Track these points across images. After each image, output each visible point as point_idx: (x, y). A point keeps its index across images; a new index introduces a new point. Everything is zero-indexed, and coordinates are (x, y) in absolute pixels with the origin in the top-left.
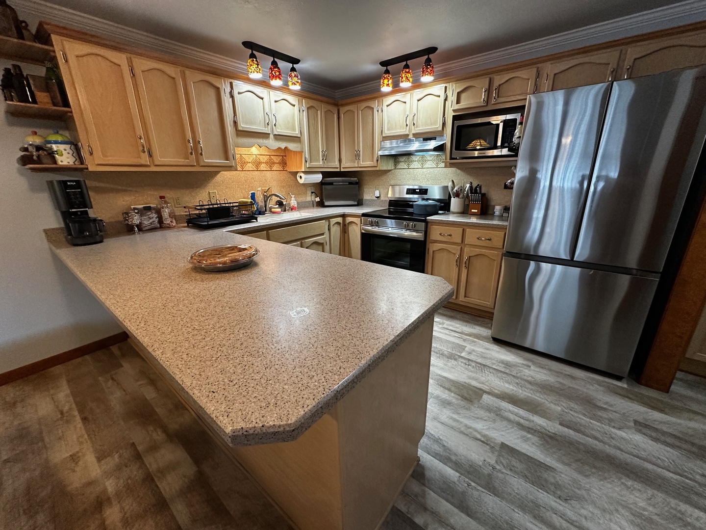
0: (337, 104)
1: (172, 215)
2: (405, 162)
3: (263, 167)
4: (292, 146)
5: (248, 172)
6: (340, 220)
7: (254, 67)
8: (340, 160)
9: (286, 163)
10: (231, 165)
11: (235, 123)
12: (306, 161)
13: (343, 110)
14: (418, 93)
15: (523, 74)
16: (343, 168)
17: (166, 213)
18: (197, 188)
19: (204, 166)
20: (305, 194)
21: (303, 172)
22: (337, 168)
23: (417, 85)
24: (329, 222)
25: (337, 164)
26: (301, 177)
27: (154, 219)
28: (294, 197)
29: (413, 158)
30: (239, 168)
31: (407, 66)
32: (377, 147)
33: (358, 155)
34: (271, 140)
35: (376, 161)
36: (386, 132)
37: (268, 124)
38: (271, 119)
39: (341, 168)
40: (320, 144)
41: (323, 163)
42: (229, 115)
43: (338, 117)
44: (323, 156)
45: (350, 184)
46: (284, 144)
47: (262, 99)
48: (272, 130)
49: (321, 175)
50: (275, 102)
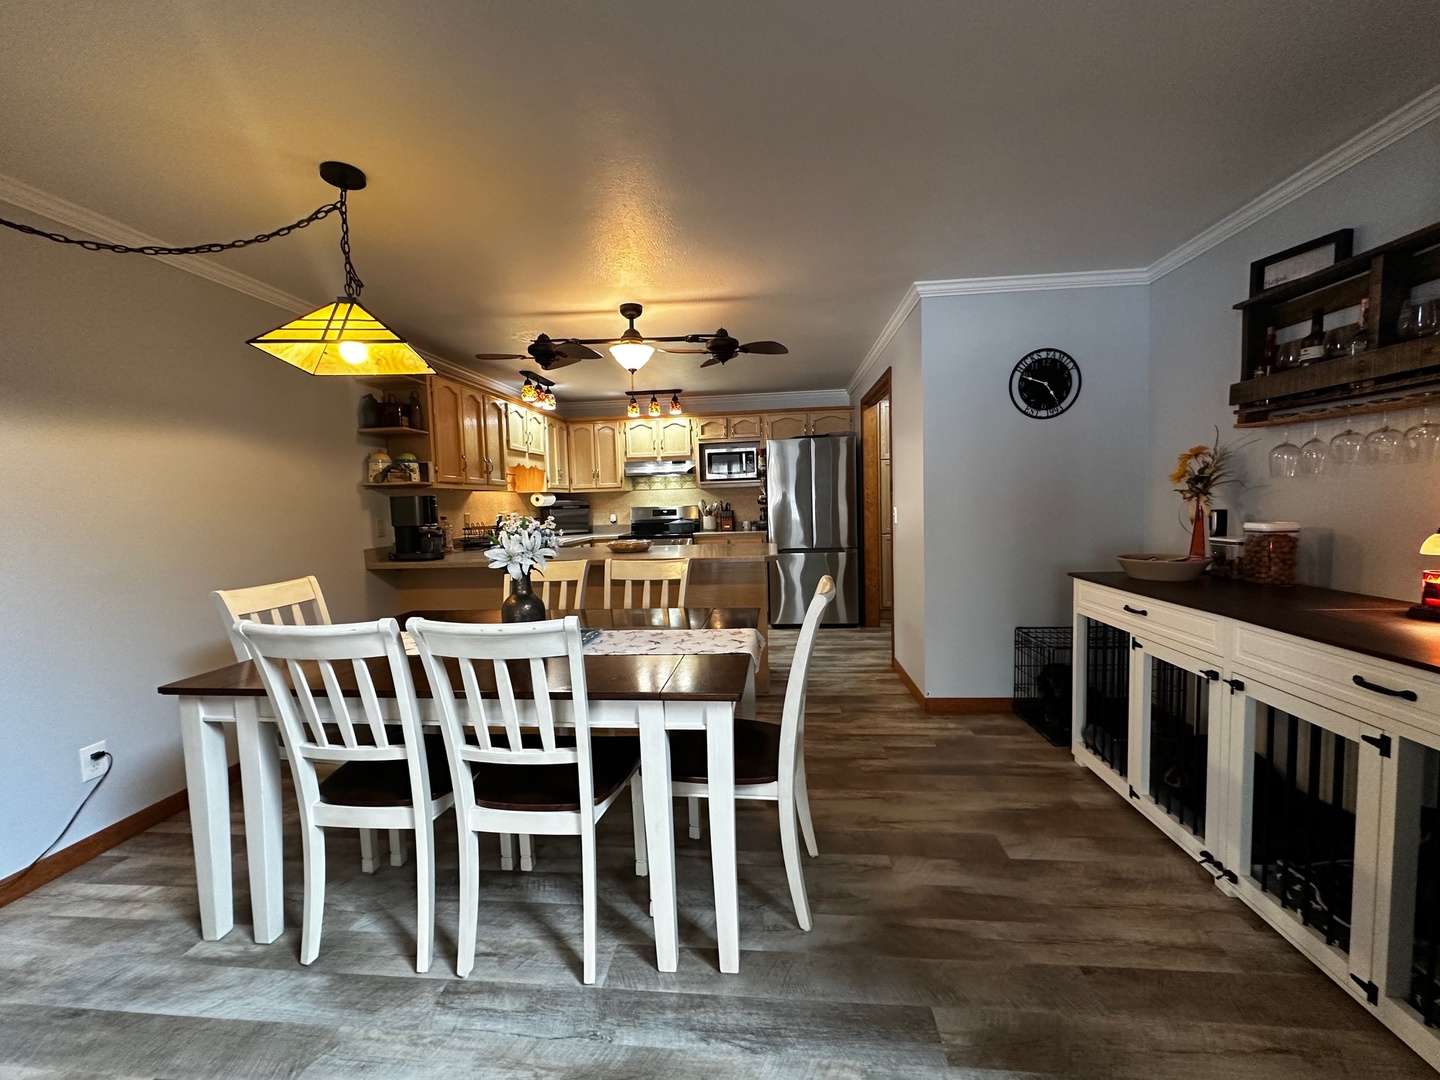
0: (565, 421)
2: (645, 483)
4: (538, 464)
8: (571, 481)
11: (508, 441)
13: (573, 427)
14: (663, 422)
15: (752, 419)
16: (574, 489)
21: (542, 493)
23: (665, 415)
26: (537, 499)
29: (655, 479)
31: (654, 400)
32: (621, 468)
33: (595, 476)
34: (526, 459)
35: (619, 482)
36: (630, 453)
37: (526, 442)
38: (527, 437)
39: (571, 489)
40: (556, 463)
41: (559, 483)
42: (505, 435)
43: (568, 433)
44: (559, 476)
45: (581, 507)
46: (534, 463)
47: (522, 418)
48: (528, 448)
49: (554, 497)
50: (530, 420)
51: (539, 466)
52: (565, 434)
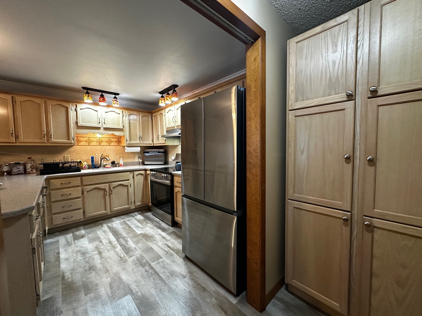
0: (151, 113)
1: (32, 167)
3: (103, 144)
5: (93, 146)
6: (143, 172)
7: (86, 97)
8: (153, 141)
9: (120, 142)
10: (71, 142)
11: (76, 122)
12: (127, 141)
13: (154, 115)
14: (176, 106)
16: (155, 144)
17: (29, 166)
19: (52, 143)
20: (134, 158)
22: (151, 144)
24: (134, 173)
25: (151, 142)
26: (126, 149)
27: (21, 169)
28: (122, 159)
30: (76, 144)
31: (168, 94)
32: (165, 133)
33: (158, 138)
34: (101, 130)
35: (164, 140)
36: (167, 125)
37: (99, 123)
38: (102, 120)
39: (153, 144)
40: (138, 132)
41: (140, 141)
42: (73, 119)
43: (152, 119)
44: (139, 138)
45: (159, 152)
46: (111, 132)
47: (97, 111)
48: (102, 125)
49: (139, 148)
50: (106, 112)
51: (117, 133)
52: (150, 118)
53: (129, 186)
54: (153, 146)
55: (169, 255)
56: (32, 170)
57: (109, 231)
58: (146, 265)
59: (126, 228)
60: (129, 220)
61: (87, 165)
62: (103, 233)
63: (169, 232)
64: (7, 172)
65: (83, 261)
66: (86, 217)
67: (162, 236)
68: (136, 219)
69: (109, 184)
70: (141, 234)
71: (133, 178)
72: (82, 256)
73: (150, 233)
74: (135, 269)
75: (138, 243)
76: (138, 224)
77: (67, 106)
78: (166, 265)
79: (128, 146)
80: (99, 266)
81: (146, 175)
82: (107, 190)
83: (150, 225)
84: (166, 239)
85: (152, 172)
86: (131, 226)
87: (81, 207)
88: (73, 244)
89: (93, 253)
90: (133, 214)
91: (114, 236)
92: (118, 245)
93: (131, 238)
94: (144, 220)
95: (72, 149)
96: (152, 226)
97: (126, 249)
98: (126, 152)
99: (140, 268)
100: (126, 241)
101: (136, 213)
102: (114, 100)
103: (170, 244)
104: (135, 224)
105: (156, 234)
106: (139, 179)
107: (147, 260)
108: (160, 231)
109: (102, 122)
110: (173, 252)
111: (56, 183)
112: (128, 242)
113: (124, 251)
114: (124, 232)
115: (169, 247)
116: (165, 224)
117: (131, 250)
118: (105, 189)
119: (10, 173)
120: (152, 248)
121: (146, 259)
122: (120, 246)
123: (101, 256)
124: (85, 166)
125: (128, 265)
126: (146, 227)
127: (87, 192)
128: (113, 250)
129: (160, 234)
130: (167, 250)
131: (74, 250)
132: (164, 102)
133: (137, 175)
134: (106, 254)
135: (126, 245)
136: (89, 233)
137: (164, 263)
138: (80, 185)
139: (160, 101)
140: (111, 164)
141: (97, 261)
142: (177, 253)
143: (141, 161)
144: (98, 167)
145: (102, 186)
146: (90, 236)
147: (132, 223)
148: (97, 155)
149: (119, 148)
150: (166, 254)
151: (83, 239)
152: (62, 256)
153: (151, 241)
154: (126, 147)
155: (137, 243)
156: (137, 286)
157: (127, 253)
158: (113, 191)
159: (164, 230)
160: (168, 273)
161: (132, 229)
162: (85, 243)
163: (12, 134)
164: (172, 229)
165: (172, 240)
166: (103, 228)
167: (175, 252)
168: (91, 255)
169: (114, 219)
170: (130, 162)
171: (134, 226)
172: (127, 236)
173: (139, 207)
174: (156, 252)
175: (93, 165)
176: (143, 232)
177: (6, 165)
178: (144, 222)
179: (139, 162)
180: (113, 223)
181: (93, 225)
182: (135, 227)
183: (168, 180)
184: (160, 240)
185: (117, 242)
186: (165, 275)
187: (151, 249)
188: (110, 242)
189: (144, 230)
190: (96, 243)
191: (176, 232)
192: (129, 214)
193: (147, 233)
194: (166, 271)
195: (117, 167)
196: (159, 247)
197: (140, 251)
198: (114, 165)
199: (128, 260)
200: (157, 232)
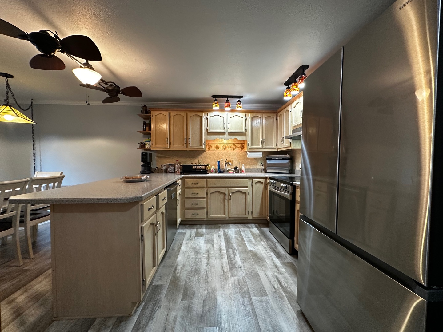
0: (276, 112)
1: (178, 168)
3: (229, 149)
5: (220, 152)
7: (214, 105)
8: (277, 145)
9: (244, 147)
10: (202, 147)
11: (207, 129)
12: (249, 146)
16: (279, 149)
17: (176, 167)
18: (194, 158)
19: (190, 148)
20: (257, 164)
22: (275, 149)
24: (252, 180)
25: (274, 147)
27: (172, 169)
28: (244, 165)
30: (207, 150)
32: (290, 133)
33: (282, 141)
34: (226, 135)
35: (289, 143)
36: (294, 123)
37: (225, 128)
38: (227, 126)
39: (277, 149)
40: (261, 136)
41: (262, 146)
42: (204, 127)
43: (277, 119)
44: (262, 142)
45: (283, 159)
46: (235, 137)
47: (223, 117)
48: (227, 131)
49: (261, 154)
50: (231, 117)
51: (240, 138)
52: (275, 120)
53: (247, 194)
54: (277, 151)
55: (277, 296)
56: (178, 171)
57: (223, 236)
58: (246, 295)
59: (239, 238)
60: (244, 231)
61: (214, 169)
62: (218, 237)
63: (286, 261)
64: (165, 170)
65: (193, 260)
66: (209, 217)
67: (274, 263)
68: (251, 231)
69: (228, 189)
70: (251, 251)
71: (252, 185)
72: (195, 255)
73: (262, 254)
74: (233, 295)
75: (246, 262)
76: (251, 238)
77: (201, 116)
78: (270, 310)
79: (250, 152)
80: (203, 272)
81: (266, 184)
82: (227, 194)
83: (264, 243)
84: (278, 270)
85: (271, 181)
86: (244, 239)
87: (205, 207)
88: (193, 240)
89: (204, 255)
90: (249, 225)
91: (226, 244)
92: (226, 256)
93: (240, 253)
94: (259, 236)
95: (204, 154)
96: (266, 246)
97: (231, 263)
98: (248, 157)
99: (239, 297)
100: (235, 254)
101: (253, 225)
102: (237, 103)
103: (282, 280)
104: (248, 238)
105: (268, 258)
106: (258, 187)
107: (248, 289)
108: (273, 256)
109: (227, 127)
110: (284, 295)
111: (189, 182)
112: (236, 257)
113: (229, 265)
114: (235, 243)
115: (280, 283)
116: (282, 248)
117: (236, 267)
118: (225, 193)
119: (166, 172)
120: (258, 275)
121: (248, 287)
122: (228, 258)
123: (208, 262)
124: (213, 169)
125: (227, 285)
126: (259, 245)
127: (211, 193)
128: (220, 259)
129: (272, 260)
130: (276, 286)
131: (191, 246)
132: (290, 94)
133: (256, 183)
134: (213, 261)
135: (232, 259)
136: (207, 233)
137: (268, 305)
138: (205, 186)
139: (285, 94)
140: (234, 169)
141: (203, 266)
142: (289, 299)
143: (263, 168)
144: (223, 172)
145: (222, 190)
146: (208, 236)
147: (246, 235)
148: (222, 160)
149: (242, 153)
150: (274, 292)
151: (201, 238)
152: (183, 248)
153: (260, 265)
154: (248, 153)
155: (244, 260)
156: (228, 320)
157: (231, 269)
158: (231, 196)
159: (279, 256)
160: (270, 325)
161: (244, 242)
162: (201, 242)
163: (167, 141)
164: (290, 258)
165: (287, 275)
166: (219, 233)
167: (287, 295)
168: (201, 256)
169: (231, 226)
170: (252, 169)
171: (247, 239)
172: (236, 249)
173: (256, 219)
174: (262, 284)
175: (219, 169)
176: (254, 250)
177: (164, 165)
178: (259, 238)
179: (261, 169)
180: (229, 230)
181: (213, 226)
182: (248, 241)
183: (288, 192)
184: (271, 268)
185: (226, 252)
186: (264, 325)
187: (256, 276)
188: (220, 250)
189: (256, 247)
190: (210, 245)
191: (295, 265)
192: (246, 224)
193: (258, 252)
194: (268, 320)
195: (239, 173)
196: (268, 277)
197: (244, 272)
198: (236, 171)
199: (229, 278)
200: (270, 256)
